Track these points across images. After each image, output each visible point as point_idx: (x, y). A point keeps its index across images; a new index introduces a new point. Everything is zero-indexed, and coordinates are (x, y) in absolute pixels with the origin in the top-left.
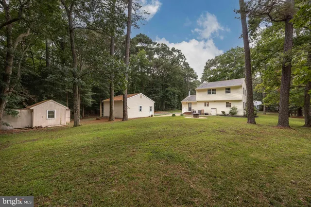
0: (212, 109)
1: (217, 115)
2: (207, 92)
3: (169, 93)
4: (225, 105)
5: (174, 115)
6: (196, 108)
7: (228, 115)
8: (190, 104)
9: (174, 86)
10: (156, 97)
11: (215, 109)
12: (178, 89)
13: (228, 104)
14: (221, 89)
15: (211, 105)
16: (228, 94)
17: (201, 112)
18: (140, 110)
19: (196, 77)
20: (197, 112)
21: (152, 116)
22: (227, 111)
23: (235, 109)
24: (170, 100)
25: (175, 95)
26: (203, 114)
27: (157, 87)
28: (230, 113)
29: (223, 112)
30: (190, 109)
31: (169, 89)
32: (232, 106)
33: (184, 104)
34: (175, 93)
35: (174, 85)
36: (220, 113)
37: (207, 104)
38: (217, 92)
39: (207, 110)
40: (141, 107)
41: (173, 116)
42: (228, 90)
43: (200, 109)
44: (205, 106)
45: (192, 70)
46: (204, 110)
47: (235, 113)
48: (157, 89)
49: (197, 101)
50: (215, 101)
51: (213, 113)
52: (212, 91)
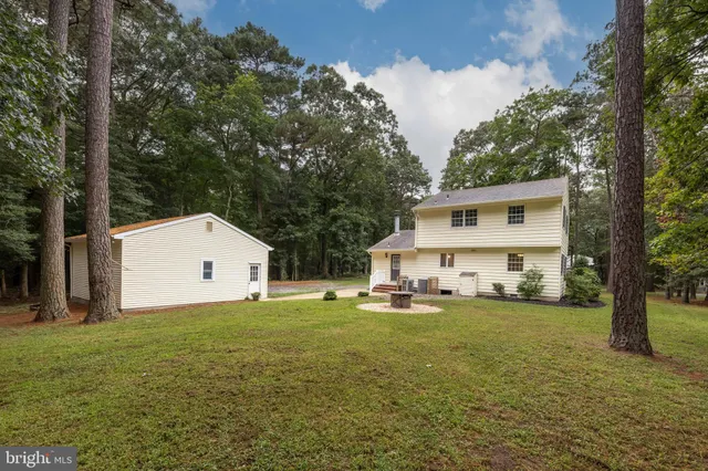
0: (463, 274)
1: (479, 295)
2: (449, 220)
3: (339, 222)
4: (504, 260)
5: (330, 297)
6: (414, 272)
7: (513, 298)
8: (396, 258)
9: (358, 204)
10: (299, 234)
11: (472, 274)
12: (370, 214)
13: (515, 260)
14: (493, 209)
15: (462, 264)
16: (516, 228)
17: (426, 286)
18: (208, 275)
19: (425, 182)
20: (416, 285)
21: (256, 297)
22: (512, 283)
23: (536, 276)
24: (343, 245)
25: (358, 231)
26: (435, 292)
27: (302, 204)
28: (521, 289)
29: (499, 288)
30: (395, 274)
31: (340, 210)
32: (527, 266)
33: (379, 257)
34: (359, 225)
35: (357, 200)
36: (489, 289)
37: (447, 257)
38: (481, 219)
39: (448, 278)
40: (208, 265)
41: (326, 299)
42: (516, 213)
43: (425, 277)
44: (443, 264)
45: (415, 160)
46: (437, 279)
47: (536, 290)
48: (302, 211)
49: (420, 250)
50: (474, 250)
51: (467, 288)
52: (465, 217)
